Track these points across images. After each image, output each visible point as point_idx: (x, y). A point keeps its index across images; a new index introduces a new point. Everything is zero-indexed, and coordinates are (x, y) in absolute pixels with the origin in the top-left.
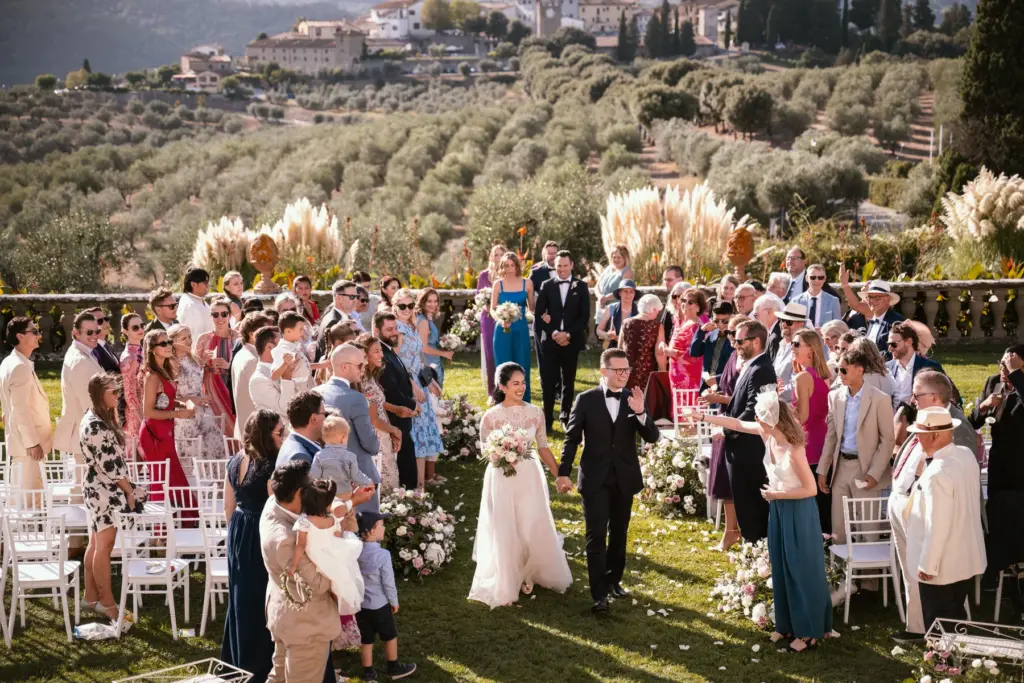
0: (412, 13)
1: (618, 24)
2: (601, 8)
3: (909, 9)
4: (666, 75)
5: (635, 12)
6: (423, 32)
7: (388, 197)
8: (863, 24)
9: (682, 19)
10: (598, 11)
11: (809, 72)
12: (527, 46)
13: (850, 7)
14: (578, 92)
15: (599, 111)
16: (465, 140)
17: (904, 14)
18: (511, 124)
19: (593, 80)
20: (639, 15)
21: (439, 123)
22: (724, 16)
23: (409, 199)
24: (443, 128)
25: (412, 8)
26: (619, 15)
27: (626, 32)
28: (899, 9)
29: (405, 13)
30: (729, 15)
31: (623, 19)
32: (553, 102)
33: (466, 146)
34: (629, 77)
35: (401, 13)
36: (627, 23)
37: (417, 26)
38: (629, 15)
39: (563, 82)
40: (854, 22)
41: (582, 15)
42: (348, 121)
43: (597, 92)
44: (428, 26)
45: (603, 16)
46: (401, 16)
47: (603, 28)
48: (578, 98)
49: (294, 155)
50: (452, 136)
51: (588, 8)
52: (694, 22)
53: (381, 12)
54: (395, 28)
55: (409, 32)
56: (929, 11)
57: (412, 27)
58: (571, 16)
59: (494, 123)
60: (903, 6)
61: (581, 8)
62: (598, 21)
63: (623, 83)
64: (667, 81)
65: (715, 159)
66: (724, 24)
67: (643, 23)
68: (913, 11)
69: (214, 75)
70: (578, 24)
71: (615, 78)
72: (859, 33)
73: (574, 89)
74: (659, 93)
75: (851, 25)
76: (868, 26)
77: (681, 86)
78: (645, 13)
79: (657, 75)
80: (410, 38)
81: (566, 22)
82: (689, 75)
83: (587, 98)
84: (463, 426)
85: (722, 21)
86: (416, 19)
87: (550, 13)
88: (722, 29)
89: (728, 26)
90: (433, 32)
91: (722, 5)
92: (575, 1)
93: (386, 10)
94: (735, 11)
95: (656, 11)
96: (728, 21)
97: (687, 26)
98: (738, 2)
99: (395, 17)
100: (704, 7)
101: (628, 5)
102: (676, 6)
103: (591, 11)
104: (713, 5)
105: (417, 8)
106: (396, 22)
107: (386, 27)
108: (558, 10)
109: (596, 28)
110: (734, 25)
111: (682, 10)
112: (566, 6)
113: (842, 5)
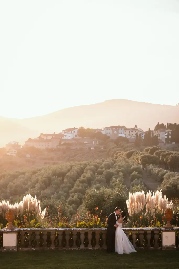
0: (74, 132)
1: (135, 136)
2: (131, 131)
4: (149, 151)
5: (141, 132)
6: (77, 137)
7: (65, 187)
9: (154, 135)
14: (123, 156)
16: (88, 170)
18: (103, 165)
19: (128, 152)
20: (142, 133)
21: (81, 165)
22: (167, 134)
23: (70, 188)
24: (82, 166)
25: (74, 131)
27: (138, 138)
29: (72, 132)
30: (168, 134)
31: (137, 134)
32: (116, 158)
33: (88, 171)
34: (139, 151)
35: (71, 132)
36: (138, 135)
37: (76, 136)
38: (139, 133)
39: (119, 152)
41: (125, 133)
43: (129, 156)
44: (79, 136)
45: (131, 133)
46: (71, 133)
47: (131, 137)
48: (123, 157)
49: (36, 174)
50: (85, 168)
51: (126, 131)
52: (158, 136)
53: (65, 132)
54: (69, 136)
55: (73, 137)
57: (74, 136)
58: (122, 133)
59: (97, 164)
61: (125, 131)
62: (130, 135)
63: (137, 153)
64: (150, 153)
65: (164, 177)
66: (167, 136)
67: (143, 136)
69: (15, 150)
70: (124, 136)
71: (134, 151)
73: (122, 155)
74: (147, 157)
77: (154, 155)
79: (147, 151)
80: (74, 139)
81: (120, 135)
82: (156, 151)
83: (126, 157)
85: (166, 136)
86: (76, 134)
87: (115, 132)
88: (166, 138)
89: (168, 137)
90: (81, 137)
91: (166, 131)
92: (123, 129)
93: (67, 131)
94: (170, 133)
95: (146, 132)
96: (168, 136)
97: (156, 137)
98: (171, 130)
99: (69, 133)
100: (161, 131)
101: (138, 130)
102: (153, 131)
103: (128, 132)
104: (164, 131)
105: (76, 131)
106: (70, 135)
107: (67, 136)
108: (118, 131)
109: (129, 137)
110: (170, 137)
111: (154, 132)
112: (120, 131)
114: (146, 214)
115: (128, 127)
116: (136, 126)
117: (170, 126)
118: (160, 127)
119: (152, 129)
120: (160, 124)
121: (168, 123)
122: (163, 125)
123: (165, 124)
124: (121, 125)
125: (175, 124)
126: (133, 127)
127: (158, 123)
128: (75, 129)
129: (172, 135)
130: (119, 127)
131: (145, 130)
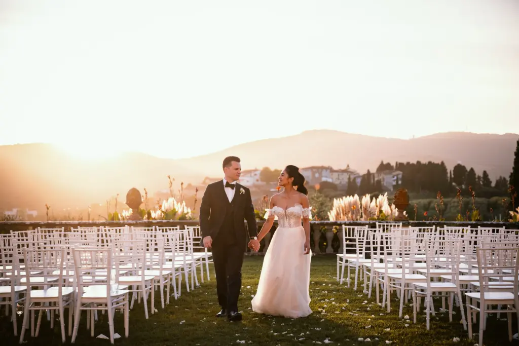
0: (256, 175)
1: (347, 180)
2: (340, 174)
3: (479, 178)
5: (355, 176)
6: (260, 183)
8: (459, 184)
9: (376, 179)
10: (339, 175)
13: (453, 176)
17: (477, 180)
20: (357, 177)
22: (395, 178)
25: (255, 173)
26: (348, 177)
27: (351, 184)
28: (475, 178)
29: (253, 174)
30: (397, 177)
31: (349, 178)
36: (352, 180)
37: (257, 180)
38: (352, 177)
40: (454, 182)
41: (331, 176)
44: (262, 180)
45: (341, 178)
47: (341, 182)
52: (382, 180)
54: (248, 181)
55: (254, 183)
56: (489, 179)
57: (255, 181)
58: (326, 177)
60: (477, 176)
61: (331, 173)
62: (339, 179)
66: (395, 182)
67: (359, 181)
68: (482, 179)
70: (330, 180)
72: (457, 188)
75: (454, 184)
78: (359, 177)
81: (324, 179)
85: (394, 180)
86: (258, 177)
87: (317, 175)
88: (395, 183)
89: (397, 182)
90: (264, 183)
91: (395, 173)
92: (329, 171)
94: (400, 176)
95: (364, 175)
96: (397, 180)
97: (379, 182)
98: (401, 173)
99: (248, 177)
100: (386, 174)
101: (352, 173)
102: (373, 174)
103: (335, 175)
104: (390, 173)
105: (258, 173)
106: (249, 179)
107: (244, 180)
108: (320, 174)
109: (337, 182)
110: (400, 182)
111: (376, 175)
112: (324, 173)
113: (449, 175)
115: (335, 168)
116: (348, 166)
117: (400, 166)
118: (384, 168)
119: (373, 170)
120: (385, 163)
121: (397, 163)
122: (388, 164)
123: (393, 164)
124: (326, 165)
125: (408, 163)
126: (344, 167)
127: (382, 162)
128: (256, 170)
129: (402, 179)
130: (323, 168)
131: (362, 172)
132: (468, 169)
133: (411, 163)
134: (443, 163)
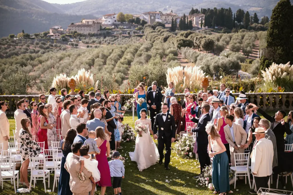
0: (114, 17)
1: (171, 21)
2: (167, 16)
3: (252, 17)
4: (185, 35)
5: (176, 18)
6: (117, 23)
7: (107, 68)
8: (239, 21)
9: (189, 20)
11: (224, 34)
12: (146, 27)
13: (236, 17)
14: (160, 40)
15: (166, 45)
16: (128, 52)
17: (250, 19)
18: (142, 48)
19: (164, 36)
20: (177, 18)
21: (121, 48)
23: (113, 69)
24: (122, 49)
25: (114, 16)
27: (174, 23)
28: (249, 18)
29: (112, 17)
30: (202, 18)
31: (173, 19)
32: (153, 42)
33: (129, 54)
34: (174, 35)
35: (111, 17)
36: (174, 20)
37: (115, 21)
38: (174, 19)
39: (156, 37)
40: (237, 21)
41: (161, 18)
42: (96, 47)
43: (165, 40)
44: (119, 21)
45: (167, 19)
46: (111, 18)
47: (167, 22)
48: (160, 41)
49: (81, 56)
50: (125, 51)
51: (163, 16)
52: (192, 20)
53: (106, 17)
54: (109, 22)
55: (113, 23)
56: (257, 18)
57: (114, 21)
58: (158, 19)
59: (137, 48)
60: (250, 17)
61: (161, 16)
62: (166, 20)
63: (172, 37)
64: (185, 37)
65: (198, 58)
66: (201, 21)
67: (178, 21)
68: (253, 18)
69: (59, 34)
70: (160, 21)
71: (170, 36)
72: (238, 24)
73: (159, 39)
74: (183, 40)
75: (236, 22)
76: (241, 22)
77: (189, 38)
78: (179, 18)
79: (182, 35)
80: (113, 24)
81: (157, 20)
82: (191, 35)
83: (163, 41)
84: (127, 132)
85: (200, 20)
86: (115, 19)
87: (152, 18)
90: (120, 23)
91: (200, 16)
93: (107, 17)
94: (204, 18)
95: (182, 17)
97: (191, 22)
98: (205, 15)
99: (109, 19)
100: (195, 16)
101: (174, 16)
102: (187, 16)
104: (198, 16)
106: (110, 20)
107: (107, 21)
108: (154, 17)
109: (165, 22)
110: (203, 21)
111: (189, 17)
112: (157, 16)
113: (233, 16)
114: (184, 86)
115: (164, 13)
116: (172, 11)
117: (204, 11)
118: (194, 12)
119: (187, 14)
120: (194, 9)
121: (202, 9)
122: (197, 10)
123: (200, 10)
125: (209, 9)
126: (169, 12)
128: (115, 14)
131: (181, 15)
132: (245, 13)
133: (211, 9)
134: (230, 8)
